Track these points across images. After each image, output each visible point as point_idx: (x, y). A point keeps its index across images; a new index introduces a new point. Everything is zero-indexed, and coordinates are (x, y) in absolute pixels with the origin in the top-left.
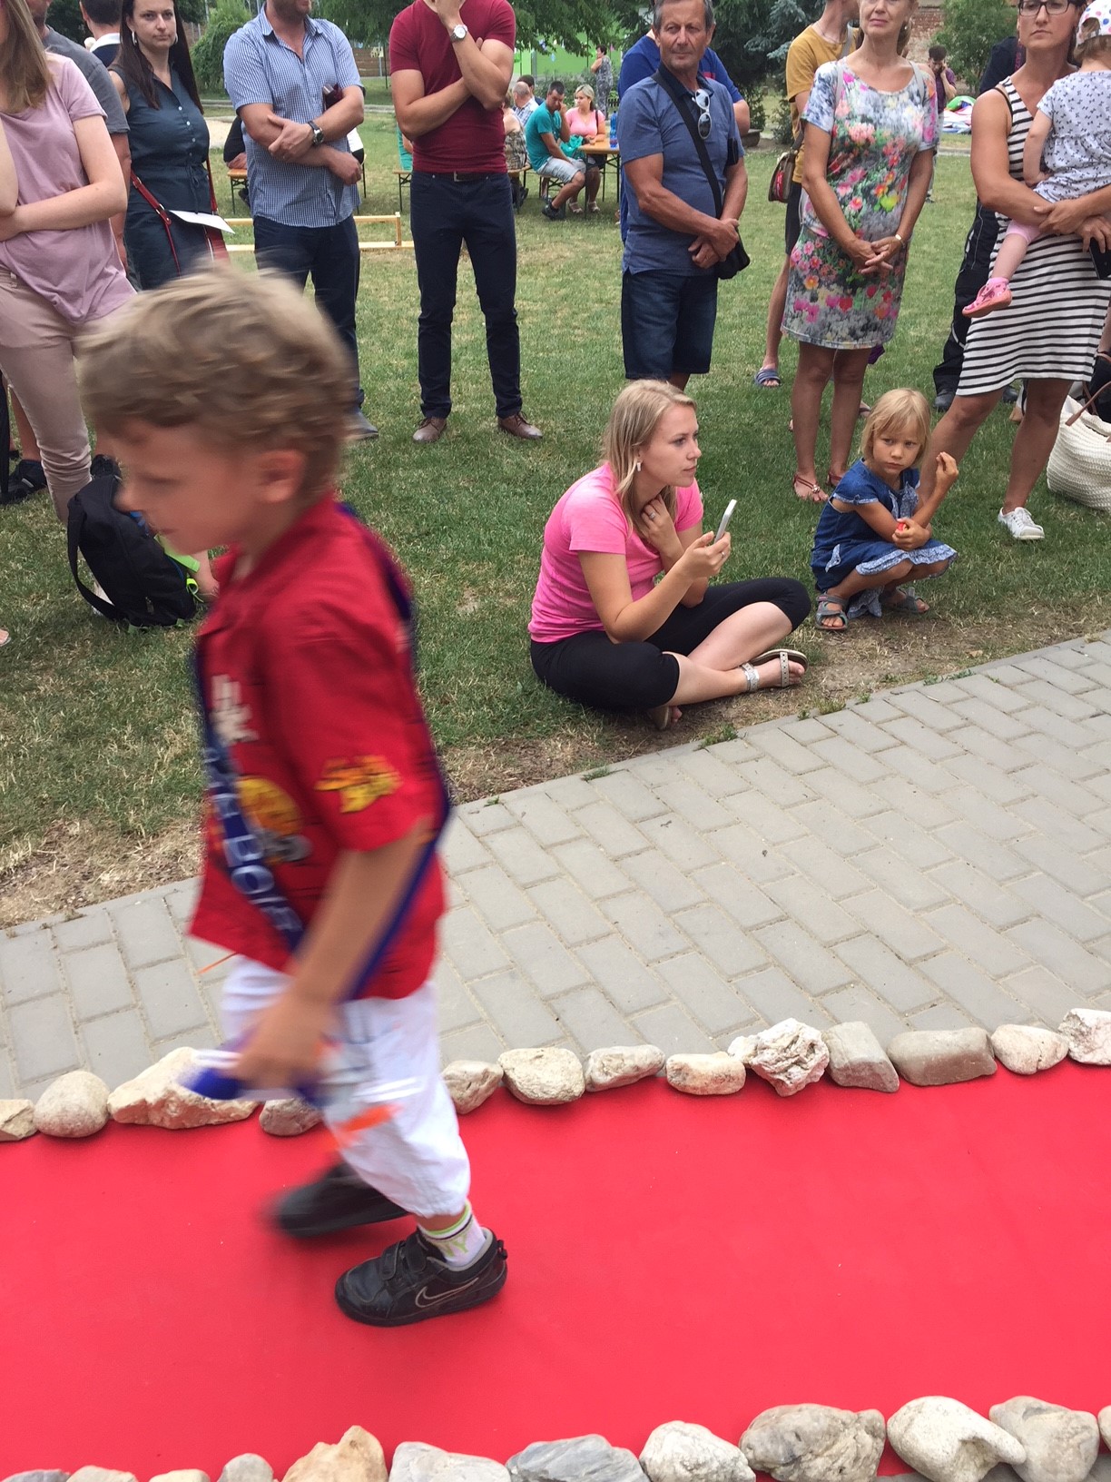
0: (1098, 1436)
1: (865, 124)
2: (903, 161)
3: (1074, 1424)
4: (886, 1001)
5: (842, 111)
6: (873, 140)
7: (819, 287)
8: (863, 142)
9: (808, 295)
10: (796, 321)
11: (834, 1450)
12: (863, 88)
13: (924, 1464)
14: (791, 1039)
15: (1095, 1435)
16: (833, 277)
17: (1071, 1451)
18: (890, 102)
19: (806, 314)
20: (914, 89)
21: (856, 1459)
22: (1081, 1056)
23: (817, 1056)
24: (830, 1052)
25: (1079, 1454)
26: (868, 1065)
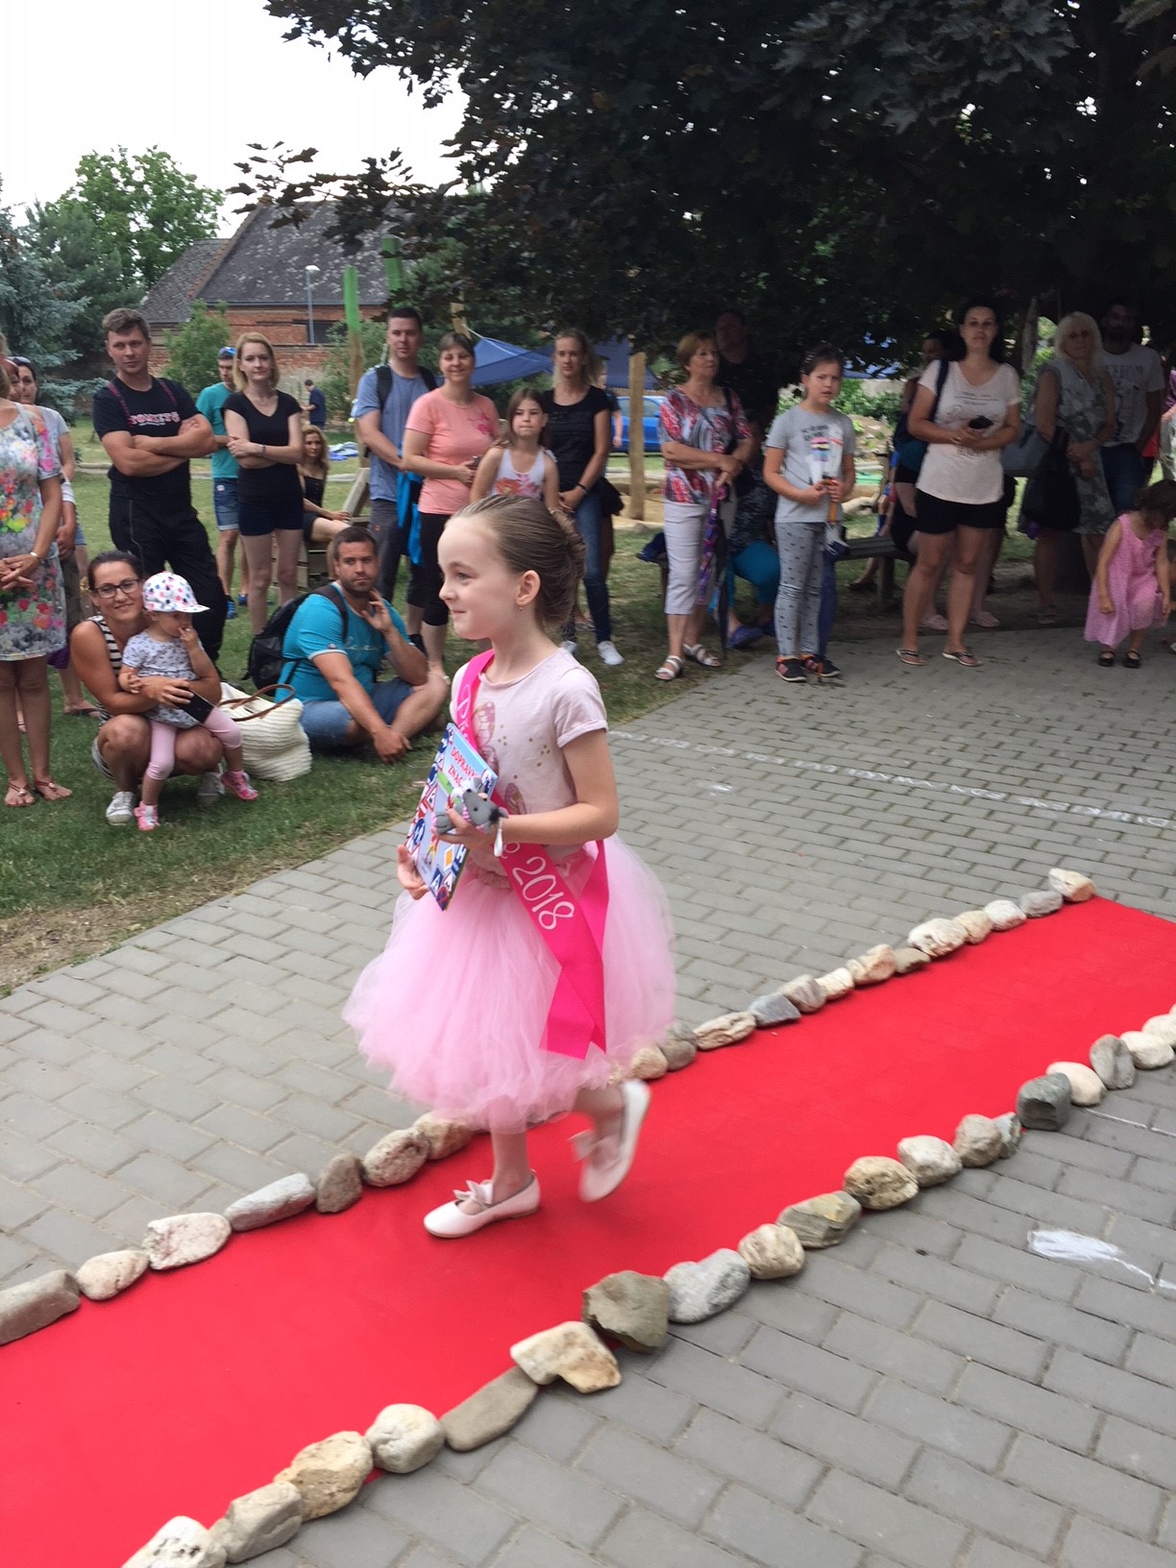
22: (160, 1263)
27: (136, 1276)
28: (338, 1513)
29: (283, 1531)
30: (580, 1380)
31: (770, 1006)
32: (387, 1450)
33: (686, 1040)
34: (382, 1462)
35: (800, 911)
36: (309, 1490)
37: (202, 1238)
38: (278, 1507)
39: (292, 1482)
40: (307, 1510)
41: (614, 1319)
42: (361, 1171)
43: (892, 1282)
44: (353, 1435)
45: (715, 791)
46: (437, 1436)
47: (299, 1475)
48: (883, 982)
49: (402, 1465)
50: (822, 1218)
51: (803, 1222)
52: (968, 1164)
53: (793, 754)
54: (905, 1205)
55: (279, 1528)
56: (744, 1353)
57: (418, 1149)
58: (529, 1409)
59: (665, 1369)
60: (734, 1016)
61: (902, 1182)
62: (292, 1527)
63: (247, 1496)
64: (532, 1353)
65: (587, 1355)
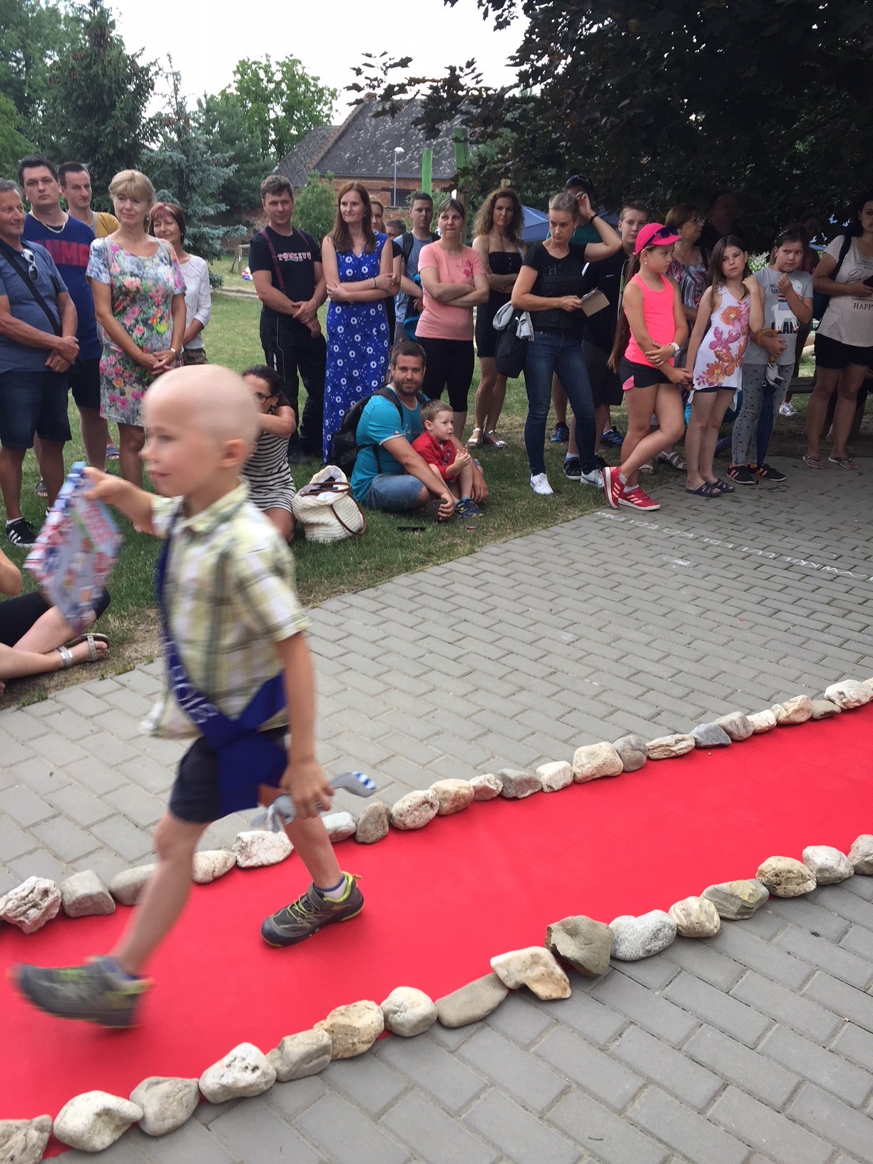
0: (197, 1089)
1: (133, 278)
2: (166, 301)
3: (179, 1086)
4: (120, 856)
5: (116, 269)
6: (141, 288)
7: (125, 386)
8: (135, 289)
9: (118, 391)
10: (113, 409)
11: (6, 1146)
12: (127, 254)
13: (70, 1137)
14: (30, 890)
15: (194, 1089)
16: (133, 379)
17: (176, 1103)
18: (147, 263)
19: (119, 404)
20: (162, 254)
21: (24, 1149)
22: (244, 863)
23: (51, 898)
24: (62, 894)
25: (182, 1104)
26: (89, 898)
27: (226, 870)
28: (356, 1058)
29: (319, 1064)
30: (541, 990)
31: (707, 732)
32: (398, 1018)
33: (639, 750)
34: (391, 1026)
35: (738, 662)
36: (338, 1038)
37: (274, 849)
38: (315, 1047)
39: (326, 1030)
40: (335, 1052)
41: (569, 948)
42: (390, 817)
43: (789, 953)
44: (372, 1004)
45: (676, 564)
46: (432, 1014)
47: (331, 1026)
48: (801, 724)
49: (406, 1032)
50: (737, 897)
51: (722, 899)
52: (859, 872)
53: (741, 541)
54: (803, 897)
55: (315, 1062)
56: (667, 989)
57: (432, 806)
58: (501, 1005)
59: (605, 992)
60: (678, 736)
61: (804, 878)
62: (325, 1062)
63: (293, 1036)
64: (506, 965)
65: (548, 973)
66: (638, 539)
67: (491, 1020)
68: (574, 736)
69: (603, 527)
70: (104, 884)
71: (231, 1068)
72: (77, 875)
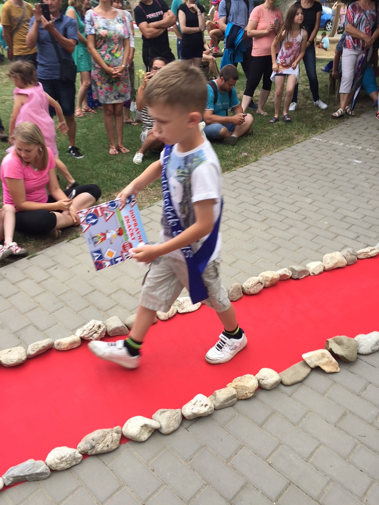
1: (104, 30)
2: (119, 41)
3: (174, 413)
4: (126, 308)
6: (108, 35)
7: (102, 85)
8: (105, 36)
9: (99, 88)
11: (105, 441)
12: (101, 18)
13: (131, 436)
14: (93, 326)
15: (180, 414)
16: (105, 81)
17: (173, 420)
18: (111, 22)
20: (119, 18)
21: (112, 442)
22: (181, 311)
23: (102, 329)
24: (106, 327)
25: (176, 421)
26: (118, 328)
27: (174, 314)
28: (247, 399)
29: (232, 402)
30: (326, 369)
32: (264, 382)
33: (354, 255)
34: (261, 385)
36: (239, 391)
38: (230, 395)
39: (233, 388)
40: (238, 397)
41: (338, 350)
42: (243, 288)
44: (252, 376)
46: (279, 380)
47: (235, 386)
49: (268, 387)
55: (230, 401)
57: (262, 284)
58: (308, 375)
59: (355, 368)
60: (372, 248)
62: (234, 401)
63: (220, 390)
64: (310, 358)
65: (329, 361)
66: (334, 150)
67: (304, 382)
68: (320, 248)
69: (317, 145)
70: (122, 322)
71: (195, 405)
72: (111, 318)
